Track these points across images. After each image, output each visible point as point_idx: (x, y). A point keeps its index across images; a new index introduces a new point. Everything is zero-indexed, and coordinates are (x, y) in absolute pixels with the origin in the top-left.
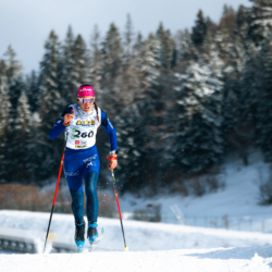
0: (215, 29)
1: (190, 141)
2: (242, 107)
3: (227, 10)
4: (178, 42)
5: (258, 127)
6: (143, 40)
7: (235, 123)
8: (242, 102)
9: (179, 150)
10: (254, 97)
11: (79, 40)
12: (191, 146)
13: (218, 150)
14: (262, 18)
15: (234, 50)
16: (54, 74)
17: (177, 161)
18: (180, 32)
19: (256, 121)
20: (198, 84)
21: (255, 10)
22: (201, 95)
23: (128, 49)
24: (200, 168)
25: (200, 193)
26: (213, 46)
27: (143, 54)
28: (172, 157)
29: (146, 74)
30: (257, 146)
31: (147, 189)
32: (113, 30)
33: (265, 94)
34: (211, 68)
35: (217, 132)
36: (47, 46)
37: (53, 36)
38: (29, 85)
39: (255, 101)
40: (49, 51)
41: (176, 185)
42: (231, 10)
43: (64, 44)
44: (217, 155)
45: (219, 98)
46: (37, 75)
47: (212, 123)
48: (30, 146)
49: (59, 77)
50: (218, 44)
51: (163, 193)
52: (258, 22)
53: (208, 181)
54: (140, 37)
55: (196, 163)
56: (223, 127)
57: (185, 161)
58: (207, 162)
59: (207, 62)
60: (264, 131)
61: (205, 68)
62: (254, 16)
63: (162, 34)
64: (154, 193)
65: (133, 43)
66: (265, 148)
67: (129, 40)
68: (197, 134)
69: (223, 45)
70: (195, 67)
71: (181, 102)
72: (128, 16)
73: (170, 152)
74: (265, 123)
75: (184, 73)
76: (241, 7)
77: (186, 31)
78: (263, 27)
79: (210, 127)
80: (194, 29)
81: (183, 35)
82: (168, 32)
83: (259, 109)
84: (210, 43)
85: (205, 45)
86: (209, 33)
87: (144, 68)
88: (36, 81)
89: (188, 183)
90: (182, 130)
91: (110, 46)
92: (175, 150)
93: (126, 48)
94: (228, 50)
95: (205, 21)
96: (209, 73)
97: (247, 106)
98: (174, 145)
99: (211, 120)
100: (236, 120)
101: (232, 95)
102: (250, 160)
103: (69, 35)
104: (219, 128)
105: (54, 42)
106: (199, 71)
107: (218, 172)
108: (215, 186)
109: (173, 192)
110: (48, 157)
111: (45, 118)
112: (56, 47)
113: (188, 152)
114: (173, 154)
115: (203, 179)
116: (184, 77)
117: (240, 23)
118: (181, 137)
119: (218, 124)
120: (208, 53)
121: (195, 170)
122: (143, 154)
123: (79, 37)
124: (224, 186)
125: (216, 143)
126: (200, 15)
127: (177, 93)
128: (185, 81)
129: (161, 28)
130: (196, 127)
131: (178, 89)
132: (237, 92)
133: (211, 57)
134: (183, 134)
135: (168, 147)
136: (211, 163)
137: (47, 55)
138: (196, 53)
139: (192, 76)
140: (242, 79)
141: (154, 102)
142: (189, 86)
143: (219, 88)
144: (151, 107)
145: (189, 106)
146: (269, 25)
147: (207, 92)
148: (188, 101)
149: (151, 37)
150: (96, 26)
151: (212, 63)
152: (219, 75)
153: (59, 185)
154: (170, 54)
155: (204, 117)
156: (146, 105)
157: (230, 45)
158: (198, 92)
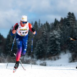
1: (53, 48)
4: (51, 26)
8: (65, 39)
9: (51, 50)
10: (68, 38)
12: (53, 49)
13: (59, 50)
14: (69, 20)
17: (50, 52)
18: (51, 23)
19: (68, 43)
20: (55, 35)
21: (68, 18)
22: (56, 38)
23: (39, 27)
25: (55, 60)
26: (58, 27)
27: (43, 28)
30: (68, 49)
31: (43, 59)
32: (36, 23)
34: (58, 32)
35: (59, 46)
41: (50, 58)
44: (59, 51)
50: (60, 26)
51: (47, 59)
52: (69, 21)
53: (57, 57)
54: (42, 24)
55: (54, 53)
56: (61, 45)
57: (52, 52)
58: (57, 53)
59: (57, 30)
60: (70, 46)
62: (68, 20)
63: (47, 24)
64: (45, 60)
65: (40, 26)
66: (70, 50)
67: (39, 25)
68: (55, 46)
69: (61, 26)
70: (54, 31)
71: (51, 39)
72: (39, 20)
73: (48, 50)
74: (70, 44)
75: (52, 32)
79: (58, 45)
80: (54, 23)
84: (58, 26)
86: (58, 23)
87: (43, 31)
89: (53, 57)
90: (51, 45)
91: (35, 26)
92: (50, 50)
94: (62, 27)
95: (57, 21)
97: (66, 40)
98: (49, 49)
99: (58, 43)
100: (63, 43)
102: (67, 52)
107: (59, 55)
108: (58, 58)
109: (49, 59)
113: (52, 50)
114: (49, 51)
115: (56, 57)
117: (65, 21)
118: (51, 47)
122: (42, 51)
124: (60, 58)
125: (59, 48)
126: (56, 19)
128: (52, 34)
129: (47, 22)
131: (50, 36)
132: (64, 37)
133: (58, 29)
135: (48, 49)
136: (58, 53)
138: (55, 28)
139: (54, 33)
140: (65, 34)
141: (45, 39)
142: (53, 35)
143: (60, 36)
144: (44, 40)
145: (53, 40)
146: (71, 22)
147: (57, 37)
148: (53, 39)
149: (45, 24)
150: (32, 22)
151: (58, 30)
152: (60, 33)
153: (23, 57)
154: (49, 28)
155: (56, 42)
156: (43, 40)
157: (62, 26)
158: (55, 37)
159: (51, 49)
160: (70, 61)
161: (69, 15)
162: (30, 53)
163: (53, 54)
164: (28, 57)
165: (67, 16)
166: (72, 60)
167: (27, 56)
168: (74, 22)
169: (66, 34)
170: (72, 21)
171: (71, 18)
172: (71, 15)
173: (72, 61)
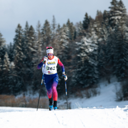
0: (93, 22)
1: (83, 73)
2: (107, 57)
3: (98, 13)
4: (77, 28)
5: (115, 65)
6: (60, 27)
7: (104, 64)
8: (107, 55)
9: (78, 77)
10: (112, 52)
11: (31, 28)
12: (84, 75)
13: (96, 77)
14: (115, 16)
15: (102, 30)
16: (20, 44)
17: (78, 82)
18: (77, 23)
19: (113, 63)
20: (86, 47)
21: (111, 12)
22: (88, 52)
24: (88, 85)
25: (89, 97)
26: (93, 29)
27: (61, 34)
28: (75, 80)
29: (63, 43)
30: (114, 74)
31: (64, 96)
32: (47, 23)
33: (117, 51)
34: (92, 40)
35: (95, 68)
36: (16, 31)
37: (19, 26)
38: (9, 49)
39: (112, 54)
40: (18, 34)
41: (78, 93)
42: (101, 13)
43: (24, 30)
44: (96, 79)
45: (96, 53)
46: (13, 44)
47: (93, 64)
48: (10, 77)
49: (22, 45)
50: (95, 28)
51: (72, 97)
52: (113, 18)
53: (92, 91)
54: (59, 26)
55: (86, 83)
56: (98, 66)
57: (81, 82)
58: (92, 82)
59: (90, 36)
60: (117, 68)
61: (89, 39)
62: (111, 15)
63: (69, 24)
64: (68, 97)
65: (56, 29)
66: (118, 75)
67: (54, 28)
68: (86, 70)
69: (97, 28)
70: (85, 39)
71: (79, 55)
72: (54, 16)
73: (74, 78)
74: (117, 64)
75: (80, 42)
76: (105, 11)
77: (80, 22)
78: (115, 20)
79: (92, 66)
80: (84, 22)
81: (79, 25)
82: (72, 23)
83: (114, 58)
84: (91, 28)
85: (89, 29)
86: (91, 23)
87: (61, 40)
88: (12, 48)
89: (83, 92)
90: (79, 68)
91: (46, 31)
92: (76, 77)
93: (53, 31)
94: (99, 31)
95: (89, 18)
96: (91, 42)
97: (109, 56)
98: (76, 75)
99: (93, 63)
100: (104, 63)
101: (102, 51)
102: (111, 81)
103: (27, 26)
104: (96, 67)
105: (20, 29)
106: (87, 41)
107: (97, 87)
108: (95, 93)
109: (76, 96)
110: (19, 82)
111: (17, 64)
112: (21, 31)
113: (82, 78)
114: (76, 79)
115: (90, 91)
116: (80, 43)
117: (105, 18)
118: (79, 71)
119: (96, 65)
120: (90, 33)
121: (86, 86)
123: (31, 27)
124: (99, 93)
125: (95, 73)
126: (86, 15)
127: (77, 51)
128: (80, 45)
129: (69, 21)
130: (86, 66)
131: (77, 49)
132: (104, 50)
133: (92, 34)
134: (80, 70)
135: (74, 76)
136: (94, 83)
137: (17, 36)
138: (85, 33)
139: (83, 43)
140: (106, 44)
141: (67, 55)
142: (82, 48)
143: (96, 49)
144: (65, 58)
145: (82, 57)
146: (118, 19)
147: (91, 50)
148: (82, 54)
149: (64, 26)
150: (39, 22)
151: (92, 37)
152: (96, 42)
153: (24, 95)
154: (73, 33)
155: (90, 61)
156: (63, 57)
157: (100, 28)
158: (86, 50)
159: (80, 75)
160: (119, 98)
161: (113, 6)
162: (38, 86)
163: (83, 85)
164: (34, 94)
165: (110, 8)
166: (122, 96)
167: (32, 91)
168: (123, 18)
169: (109, 44)
170: (120, 17)
171: (118, 11)
172: (117, 6)
173: (123, 99)
